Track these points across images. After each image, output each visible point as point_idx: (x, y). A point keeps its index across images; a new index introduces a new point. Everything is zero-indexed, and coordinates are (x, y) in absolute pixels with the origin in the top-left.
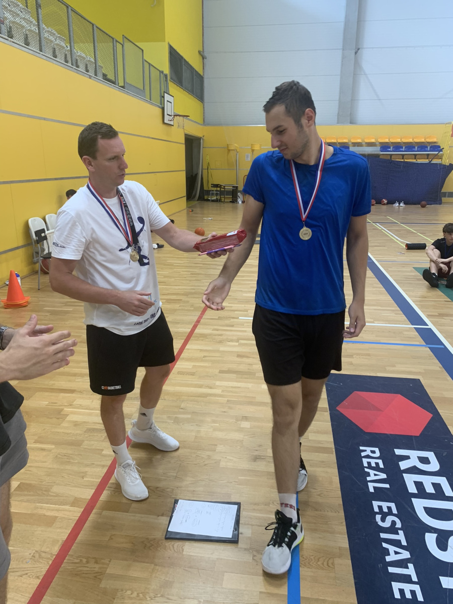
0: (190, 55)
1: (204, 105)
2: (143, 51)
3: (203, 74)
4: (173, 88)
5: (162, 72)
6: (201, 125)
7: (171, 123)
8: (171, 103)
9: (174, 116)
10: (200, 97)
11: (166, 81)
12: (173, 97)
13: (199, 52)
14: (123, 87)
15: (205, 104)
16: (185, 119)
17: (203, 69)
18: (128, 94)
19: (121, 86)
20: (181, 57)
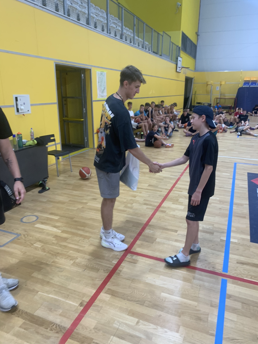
0: (191, 36)
1: (196, 61)
2: (170, 37)
3: (197, 44)
4: (183, 54)
5: (178, 46)
6: (194, 71)
7: (180, 71)
8: (180, 61)
9: (182, 68)
10: (194, 57)
11: (179, 50)
12: (182, 58)
13: (196, 33)
14: (161, 55)
16: (186, 69)
17: (197, 41)
18: (163, 59)
19: (160, 55)
20: (187, 37)
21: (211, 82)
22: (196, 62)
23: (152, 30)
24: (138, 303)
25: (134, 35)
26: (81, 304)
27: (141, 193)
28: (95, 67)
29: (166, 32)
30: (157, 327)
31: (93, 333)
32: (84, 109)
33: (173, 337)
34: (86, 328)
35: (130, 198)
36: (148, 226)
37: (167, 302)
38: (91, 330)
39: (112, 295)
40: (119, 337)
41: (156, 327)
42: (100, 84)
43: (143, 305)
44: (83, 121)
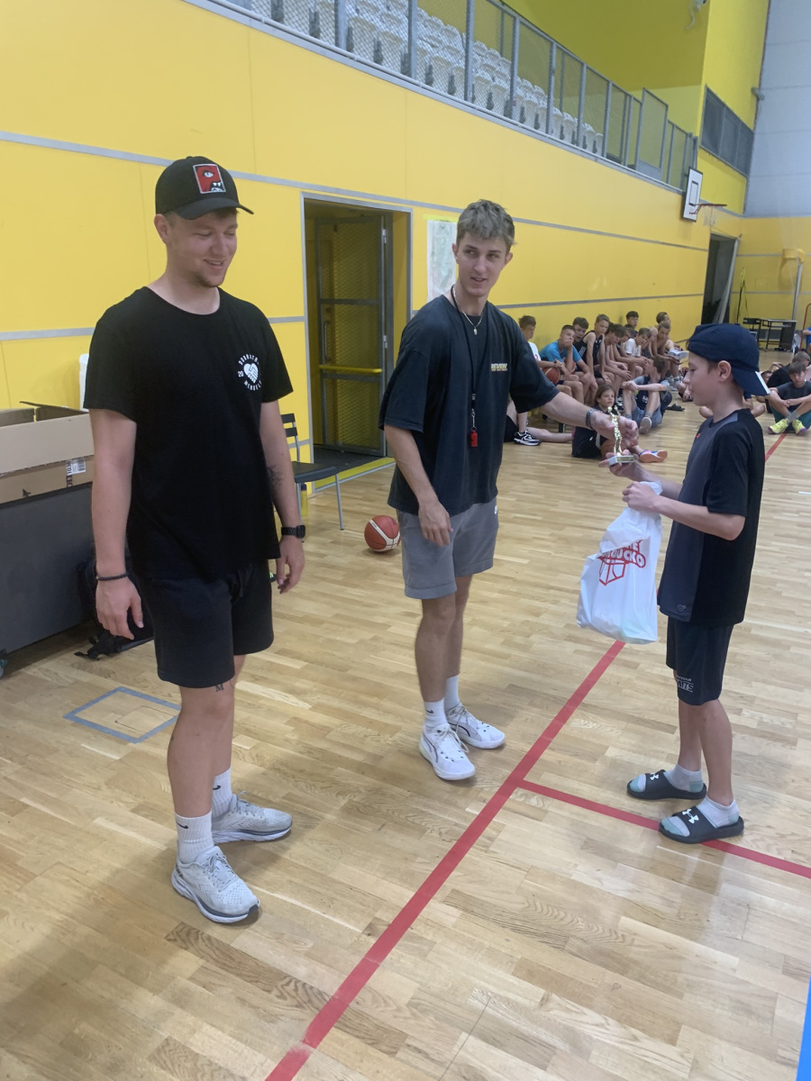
0: (736, 101)
1: (748, 181)
2: (667, 106)
3: (755, 128)
4: (705, 161)
5: (690, 135)
6: (740, 216)
7: (694, 217)
8: (697, 184)
9: (701, 205)
10: (744, 170)
11: (694, 148)
12: (702, 173)
13: (753, 90)
14: (633, 167)
15: (751, 179)
16: (714, 209)
17: (756, 118)
18: (638, 177)
19: (629, 166)
20: (723, 105)
21: (798, 251)
22: (747, 185)
23: (608, 86)
24: (546, 940)
25: (549, 102)
26: (370, 930)
27: (555, 602)
28: (422, 205)
29: (651, 91)
30: (606, 1019)
31: (405, 1018)
32: (385, 338)
33: (659, 1057)
34: (385, 1002)
35: (522, 617)
36: (580, 706)
37: (639, 946)
38: (399, 1009)
39: (465, 910)
40: (485, 1040)
41: (603, 1021)
42: (435, 259)
43: (561, 948)
44: (379, 373)
